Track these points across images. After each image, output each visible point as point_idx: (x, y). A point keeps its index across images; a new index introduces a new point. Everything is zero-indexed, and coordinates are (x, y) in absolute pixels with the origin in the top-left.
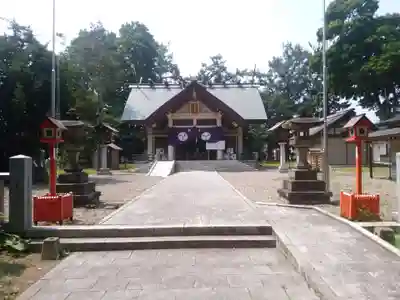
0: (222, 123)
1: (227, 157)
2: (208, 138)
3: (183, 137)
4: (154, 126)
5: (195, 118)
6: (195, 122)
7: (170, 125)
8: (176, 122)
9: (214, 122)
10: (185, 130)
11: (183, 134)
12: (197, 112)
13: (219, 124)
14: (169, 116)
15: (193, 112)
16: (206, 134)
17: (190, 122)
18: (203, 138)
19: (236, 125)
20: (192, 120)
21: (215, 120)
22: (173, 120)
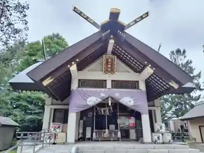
5: (109, 78)
7: (74, 86)
8: (83, 83)
9: (134, 85)
12: (112, 71)
14: (73, 68)
19: (176, 86)
20: (106, 81)
21: (138, 82)
22: (79, 80)
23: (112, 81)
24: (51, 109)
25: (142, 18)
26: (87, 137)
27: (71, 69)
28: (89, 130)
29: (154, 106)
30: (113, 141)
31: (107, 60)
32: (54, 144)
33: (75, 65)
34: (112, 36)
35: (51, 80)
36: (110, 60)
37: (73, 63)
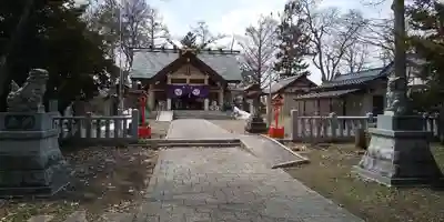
2: (198, 93)
3: (179, 92)
4: (157, 84)
5: (188, 78)
6: (188, 81)
8: (173, 81)
9: (202, 81)
10: (180, 87)
11: (178, 90)
12: (189, 74)
14: (169, 76)
15: (186, 74)
16: (196, 90)
17: (184, 81)
18: (194, 93)
19: (219, 84)
20: (186, 79)
21: (204, 79)
23: (190, 79)
30: (191, 109)
31: (187, 68)
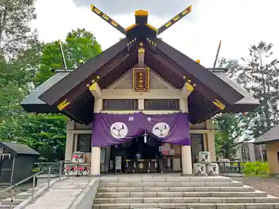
0: (190, 105)
1: (198, 167)
2: (165, 132)
4: (61, 107)
5: (140, 97)
6: (141, 106)
7: (98, 108)
8: (107, 104)
9: (174, 104)
10: (123, 119)
11: (119, 125)
13: (184, 108)
14: (94, 87)
16: (161, 125)
17: (133, 104)
18: (156, 133)
19: (222, 106)
20: (137, 100)
21: (178, 100)
22: (104, 100)
23: (145, 100)
24: (75, 135)
25: (181, 16)
26: (117, 168)
27: (90, 89)
28: (119, 160)
29: (205, 129)
30: (150, 172)
31: (138, 74)
32: (78, 176)
33: (96, 83)
34: (141, 44)
35: (68, 103)
36: (141, 74)
37: (93, 81)
